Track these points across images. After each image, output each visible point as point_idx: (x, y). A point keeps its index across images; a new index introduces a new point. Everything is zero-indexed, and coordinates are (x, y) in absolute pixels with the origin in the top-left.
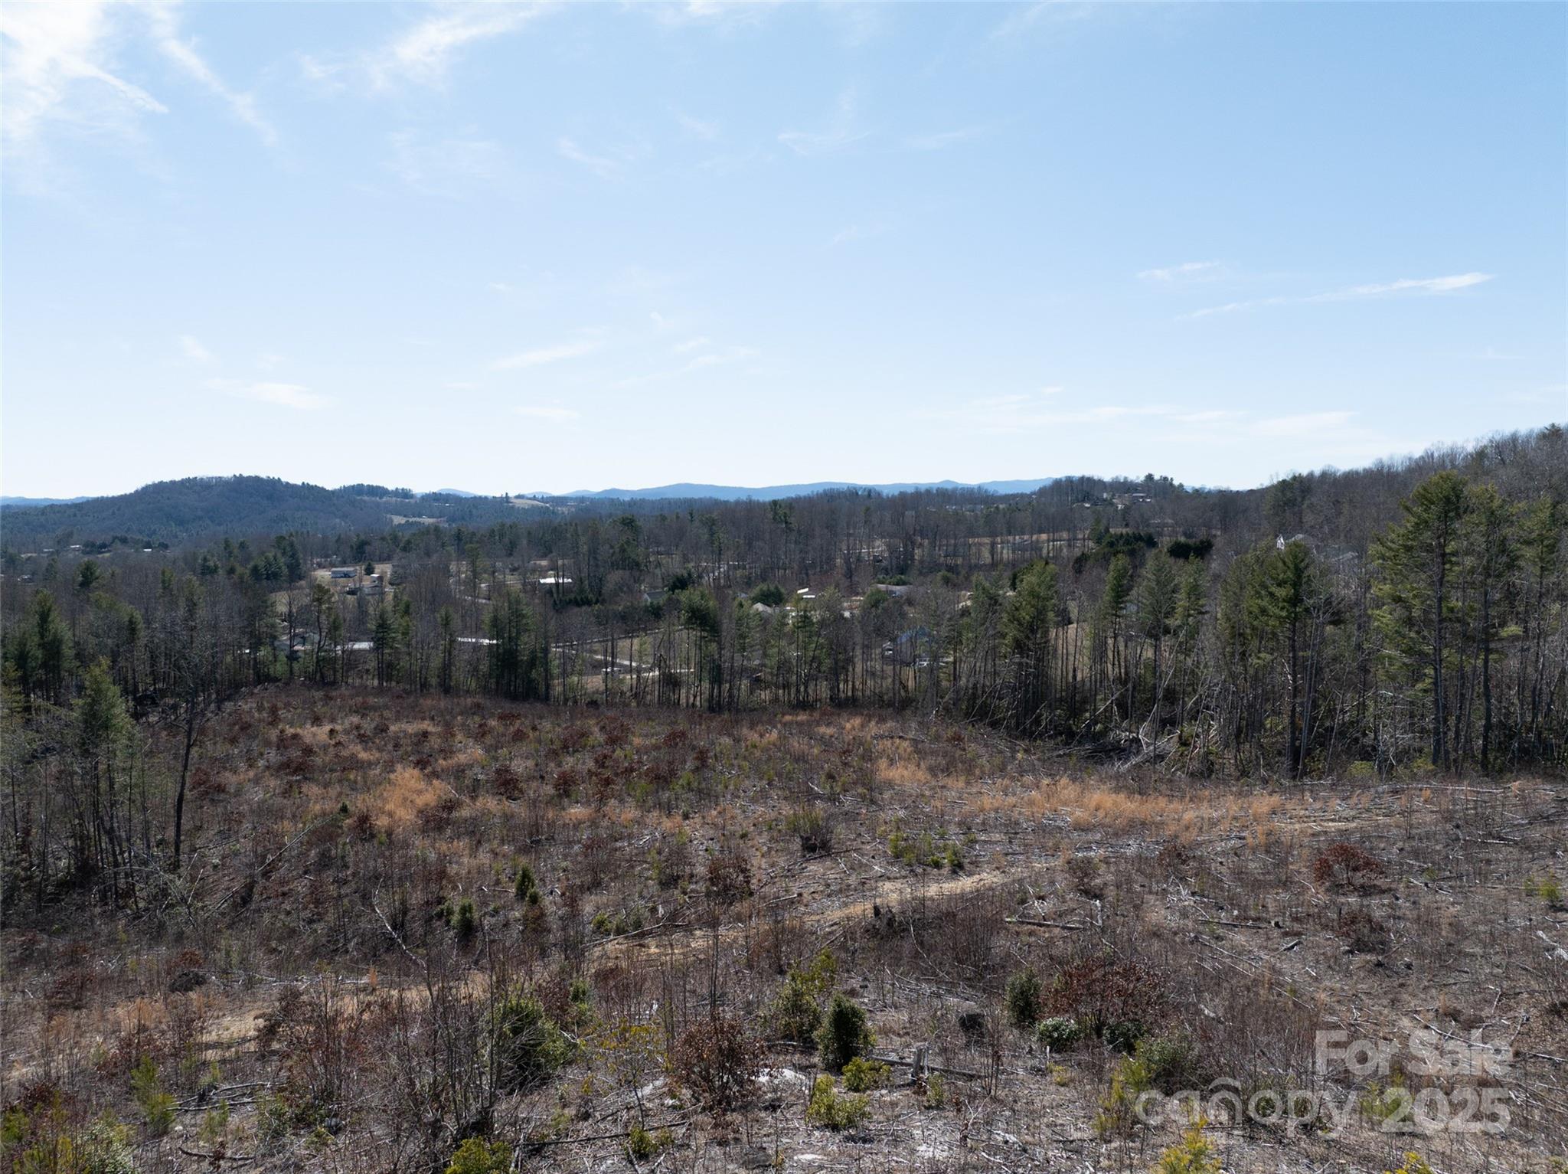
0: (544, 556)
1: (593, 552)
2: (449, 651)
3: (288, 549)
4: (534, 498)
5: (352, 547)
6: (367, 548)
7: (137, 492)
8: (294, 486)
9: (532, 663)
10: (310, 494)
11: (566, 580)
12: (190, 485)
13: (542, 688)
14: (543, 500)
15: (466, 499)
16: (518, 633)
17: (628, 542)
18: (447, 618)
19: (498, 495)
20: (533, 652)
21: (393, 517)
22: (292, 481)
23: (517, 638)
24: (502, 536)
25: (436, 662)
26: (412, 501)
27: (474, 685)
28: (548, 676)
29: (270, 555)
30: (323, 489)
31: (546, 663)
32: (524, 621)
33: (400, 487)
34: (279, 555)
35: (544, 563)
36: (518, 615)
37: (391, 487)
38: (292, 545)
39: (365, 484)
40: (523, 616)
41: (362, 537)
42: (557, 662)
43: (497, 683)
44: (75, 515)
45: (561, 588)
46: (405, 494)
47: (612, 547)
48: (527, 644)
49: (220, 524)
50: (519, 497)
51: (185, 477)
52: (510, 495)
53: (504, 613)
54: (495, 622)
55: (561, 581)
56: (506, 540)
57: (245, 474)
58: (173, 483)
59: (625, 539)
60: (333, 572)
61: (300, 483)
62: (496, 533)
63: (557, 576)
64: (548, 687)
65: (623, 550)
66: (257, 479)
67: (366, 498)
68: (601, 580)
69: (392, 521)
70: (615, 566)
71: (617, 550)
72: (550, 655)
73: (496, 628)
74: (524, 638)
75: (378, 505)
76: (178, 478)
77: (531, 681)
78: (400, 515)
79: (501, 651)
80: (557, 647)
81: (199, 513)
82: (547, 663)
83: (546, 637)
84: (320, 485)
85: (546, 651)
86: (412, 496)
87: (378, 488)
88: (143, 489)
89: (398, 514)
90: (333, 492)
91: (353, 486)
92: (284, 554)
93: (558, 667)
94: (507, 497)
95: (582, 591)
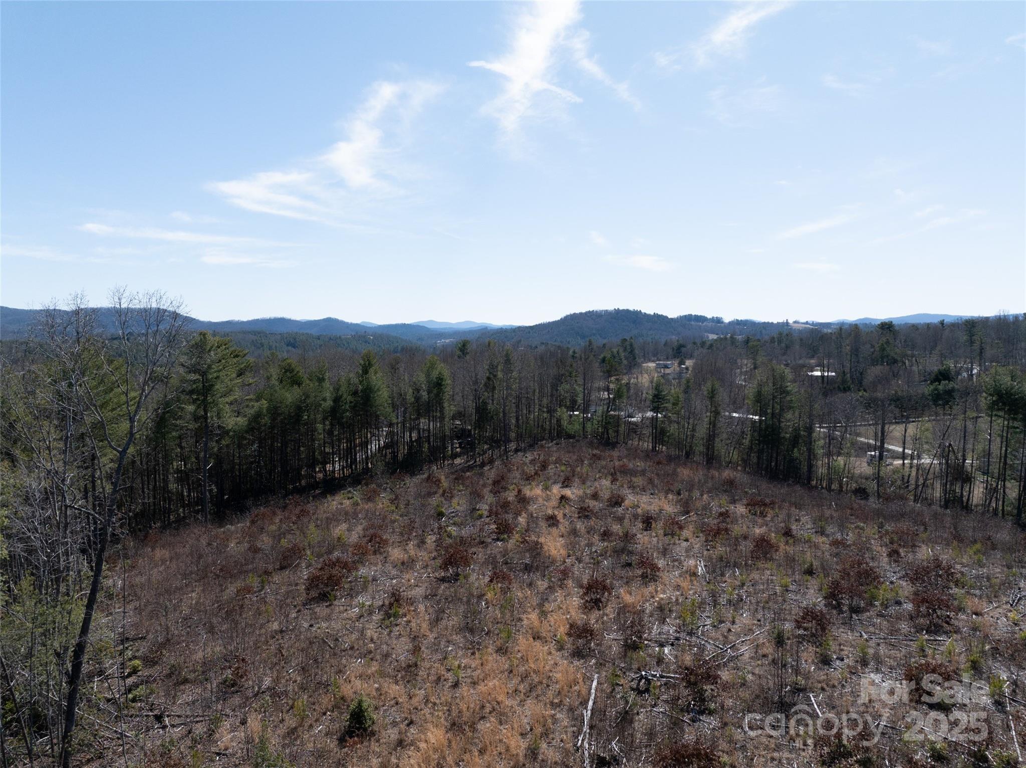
0: (812, 357)
1: (855, 351)
2: (713, 424)
3: (628, 347)
4: (807, 323)
5: (673, 349)
6: (683, 350)
7: (561, 319)
8: (649, 316)
9: (795, 440)
10: (659, 319)
11: (830, 374)
12: (590, 315)
13: (805, 469)
14: (813, 324)
15: (759, 323)
16: (782, 410)
17: (888, 342)
18: (713, 391)
19: (781, 321)
20: (796, 430)
21: (709, 335)
22: (648, 312)
23: (780, 415)
24: (780, 342)
25: (702, 431)
26: (722, 325)
27: (735, 457)
28: (811, 455)
29: (615, 350)
30: (666, 317)
31: (809, 442)
32: (788, 398)
33: (715, 316)
34: (621, 351)
35: (813, 361)
36: (784, 391)
37: (709, 316)
38: (631, 345)
39: (693, 314)
40: (788, 393)
41: (681, 342)
42: (821, 442)
43: (759, 458)
44: (529, 332)
45: (825, 379)
46: (718, 321)
47: (873, 346)
48: (791, 420)
49: (605, 338)
50: (795, 322)
51: (588, 310)
52: (789, 321)
53: (768, 389)
54: (759, 397)
55: (826, 374)
56: (783, 345)
57: (621, 308)
58: (581, 314)
59: (884, 340)
60: (657, 364)
61: (652, 314)
62: (776, 340)
63: (823, 371)
64: (810, 466)
65: (883, 349)
66: (628, 311)
67: (693, 323)
68: (861, 374)
69: (708, 337)
70: (874, 362)
71: (878, 349)
72: (814, 435)
73: (760, 403)
74: (789, 415)
75: (700, 326)
76: (584, 311)
77: (792, 460)
78: (714, 333)
79: (763, 426)
80: (820, 427)
81: (594, 332)
82: (811, 443)
83: (810, 416)
84: (664, 314)
85: (810, 430)
86: (722, 322)
87: (701, 316)
88: (565, 317)
89: (713, 333)
90: (672, 319)
91: (686, 316)
92: (625, 350)
93: (823, 447)
94: (787, 323)
95: (844, 381)
